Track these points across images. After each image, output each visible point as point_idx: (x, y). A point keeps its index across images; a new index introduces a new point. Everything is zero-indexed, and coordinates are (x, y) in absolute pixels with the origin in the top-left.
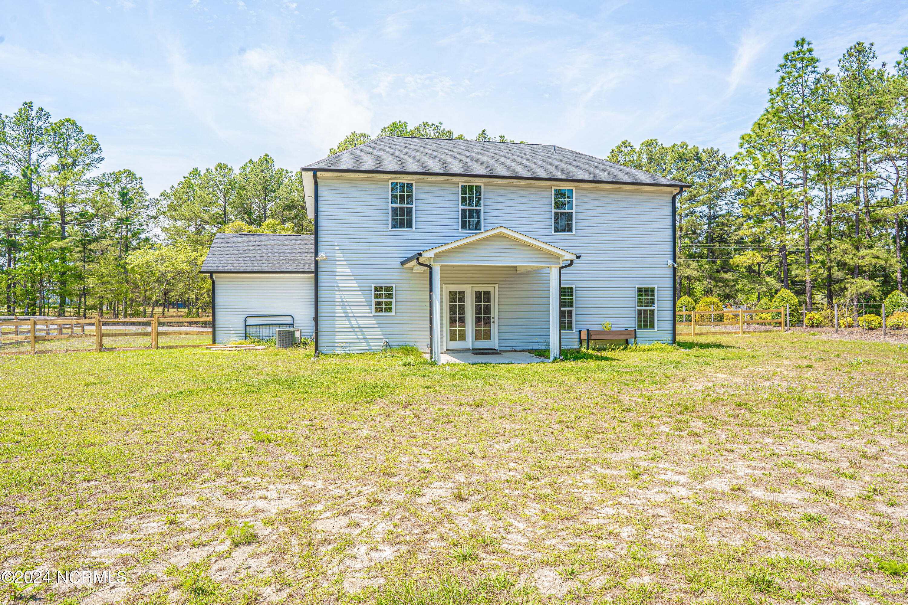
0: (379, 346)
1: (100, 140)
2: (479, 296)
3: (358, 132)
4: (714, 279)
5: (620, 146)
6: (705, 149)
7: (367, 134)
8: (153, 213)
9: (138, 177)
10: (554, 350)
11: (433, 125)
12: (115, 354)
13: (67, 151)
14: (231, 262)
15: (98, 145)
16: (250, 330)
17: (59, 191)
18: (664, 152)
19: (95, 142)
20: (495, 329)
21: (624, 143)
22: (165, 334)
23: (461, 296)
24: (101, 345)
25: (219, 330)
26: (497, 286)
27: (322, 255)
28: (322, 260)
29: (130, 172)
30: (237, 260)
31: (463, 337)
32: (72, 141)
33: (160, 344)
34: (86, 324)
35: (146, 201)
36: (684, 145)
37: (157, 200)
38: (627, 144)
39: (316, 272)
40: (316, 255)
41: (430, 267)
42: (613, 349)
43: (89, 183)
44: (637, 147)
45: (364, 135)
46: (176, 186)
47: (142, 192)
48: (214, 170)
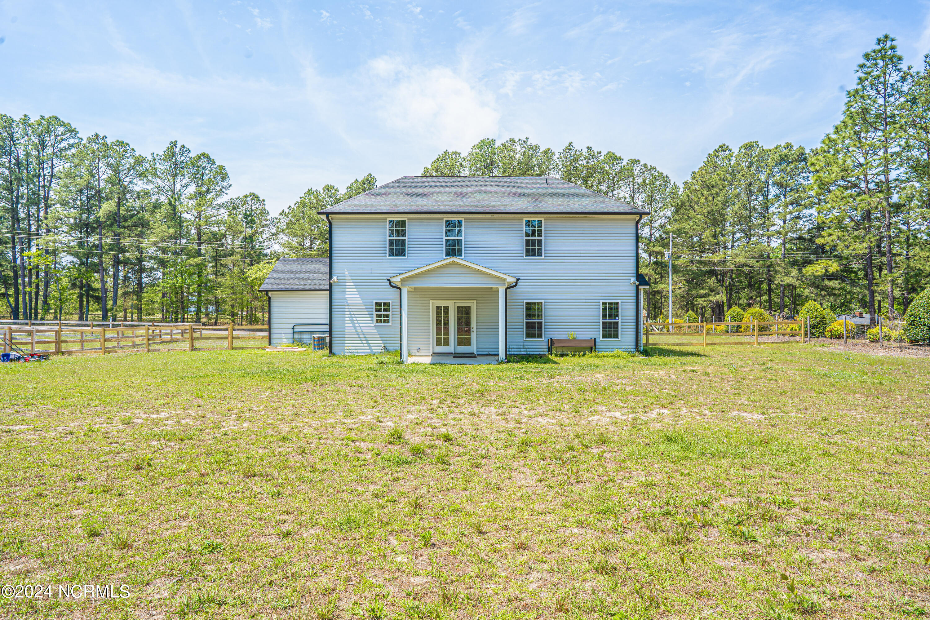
0: (378, 350)
1: (229, 170)
2: (460, 310)
3: (450, 151)
4: (817, 287)
5: (716, 151)
6: (814, 148)
7: (458, 151)
8: (274, 230)
9: (261, 199)
10: (502, 355)
11: (519, 140)
12: (201, 352)
13: (202, 180)
14: (283, 282)
15: (227, 174)
16: (297, 336)
17: (196, 215)
18: (764, 155)
19: (224, 171)
20: (473, 336)
21: (721, 147)
22: (238, 338)
23: (446, 309)
24: (192, 345)
25: (274, 337)
26: (475, 301)
27: (335, 278)
28: (334, 282)
29: (255, 195)
30: (289, 280)
31: (447, 343)
32: (207, 172)
33: (234, 346)
34: (203, 329)
35: (266, 220)
36: (789, 146)
37: (277, 219)
38: (724, 148)
39: (330, 290)
40: (330, 278)
41: (400, 289)
42: (573, 356)
43: (221, 206)
44: (736, 151)
45: (455, 153)
46: (293, 206)
47: (263, 212)
48: (322, 192)
